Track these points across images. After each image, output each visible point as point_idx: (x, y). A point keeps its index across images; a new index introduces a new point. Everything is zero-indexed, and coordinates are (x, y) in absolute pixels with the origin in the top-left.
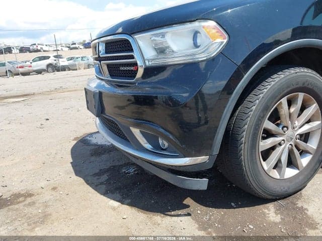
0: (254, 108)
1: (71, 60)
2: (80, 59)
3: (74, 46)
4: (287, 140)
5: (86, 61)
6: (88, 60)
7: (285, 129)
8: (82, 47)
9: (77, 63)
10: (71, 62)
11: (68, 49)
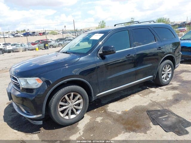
0: (54, 100)
1: (14, 45)
2: (20, 45)
3: (17, 35)
4: (70, 107)
5: (24, 47)
6: (25, 46)
7: (69, 104)
8: (22, 35)
9: (18, 48)
10: (14, 47)
11: (13, 36)
